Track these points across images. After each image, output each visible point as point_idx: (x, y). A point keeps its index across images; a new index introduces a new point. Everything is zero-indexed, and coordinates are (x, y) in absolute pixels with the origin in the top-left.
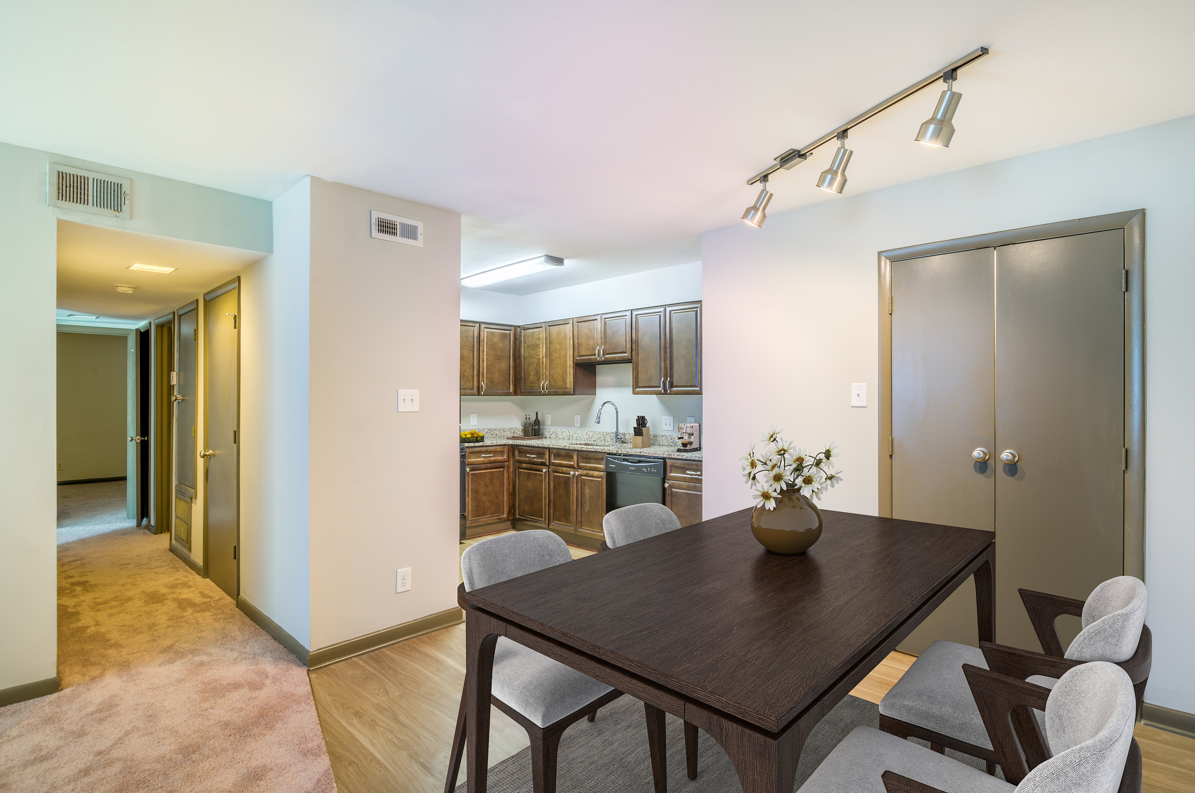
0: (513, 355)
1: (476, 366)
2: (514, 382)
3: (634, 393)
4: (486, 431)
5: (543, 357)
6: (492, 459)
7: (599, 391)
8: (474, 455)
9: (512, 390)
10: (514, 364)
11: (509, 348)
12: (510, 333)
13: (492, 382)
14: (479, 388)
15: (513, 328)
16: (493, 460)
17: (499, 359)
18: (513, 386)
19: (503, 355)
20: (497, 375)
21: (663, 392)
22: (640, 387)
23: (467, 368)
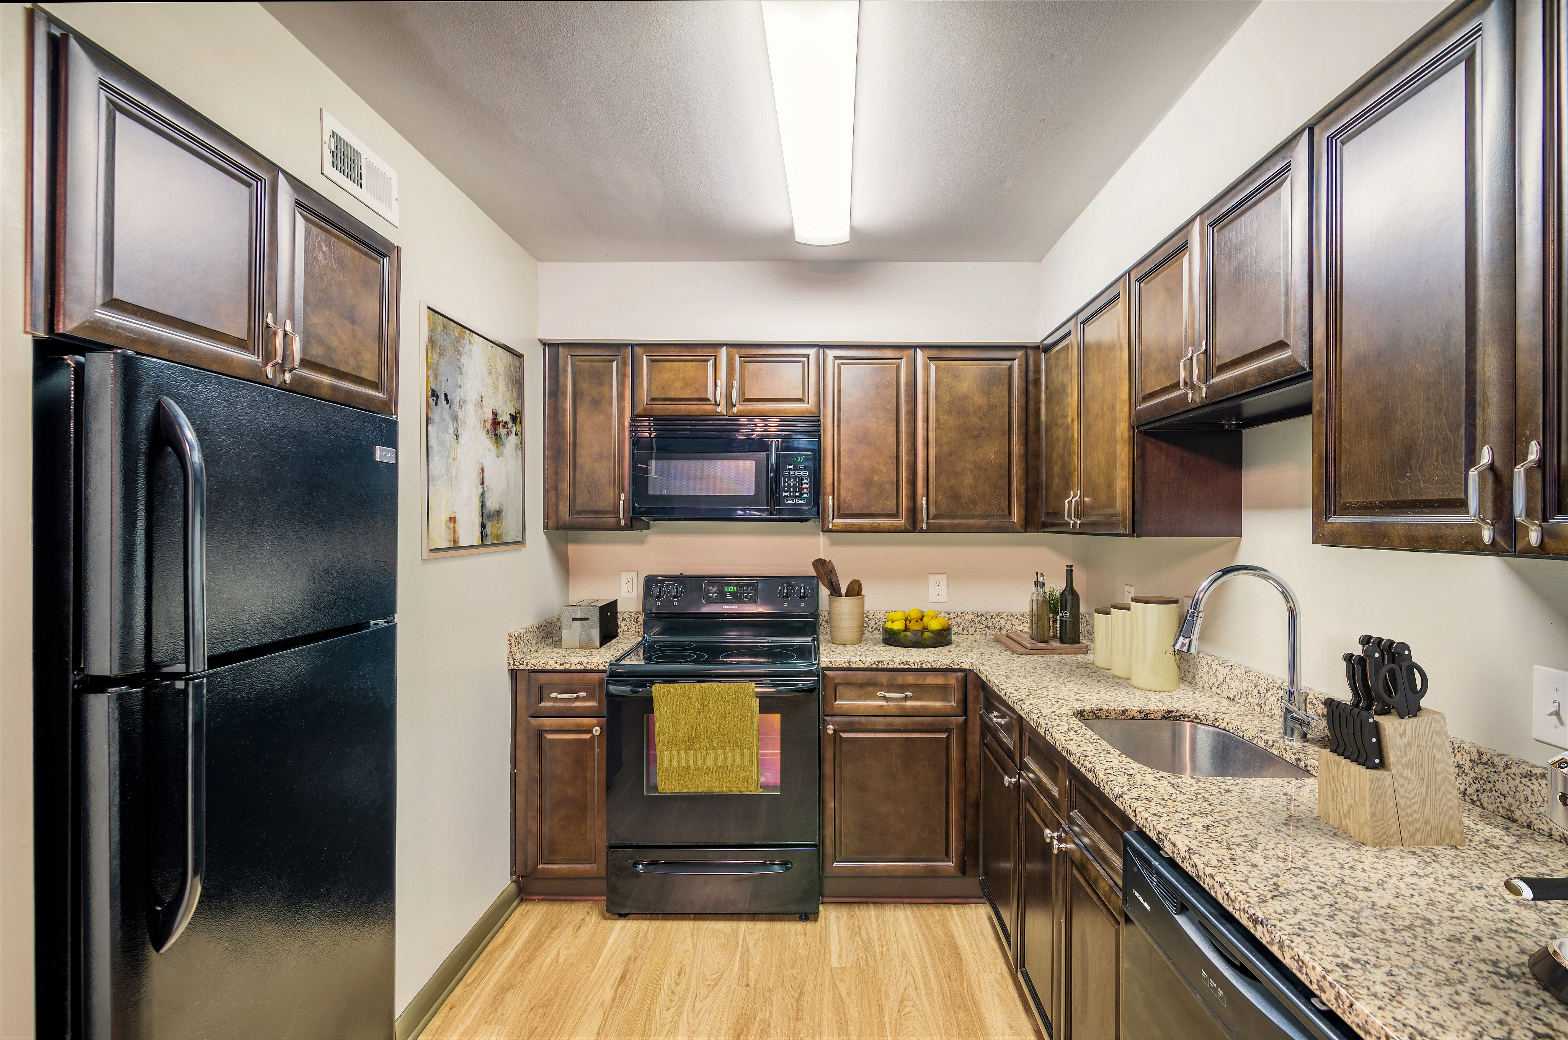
0: (1019, 425)
1: (904, 458)
2: (1024, 495)
3: (1320, 537)
4: (970, 617)
5: (1072, 421)
6: (909, 703)
7: (1250, 521)
8: (852, 691)
9: (1019, 517)
10: (1022, 448)
11: (1007, 408)
12: (1010, 368)
13: (955, 497)
14: (913, 511)
15: (1020, 353)
16: (913, 708)
17: (977, 437)
18: (1020, 506)
19: (987, 425)
20: (969, 480)
21: (1487, 535)
22: (1347, 509)
23: (878, 463)
